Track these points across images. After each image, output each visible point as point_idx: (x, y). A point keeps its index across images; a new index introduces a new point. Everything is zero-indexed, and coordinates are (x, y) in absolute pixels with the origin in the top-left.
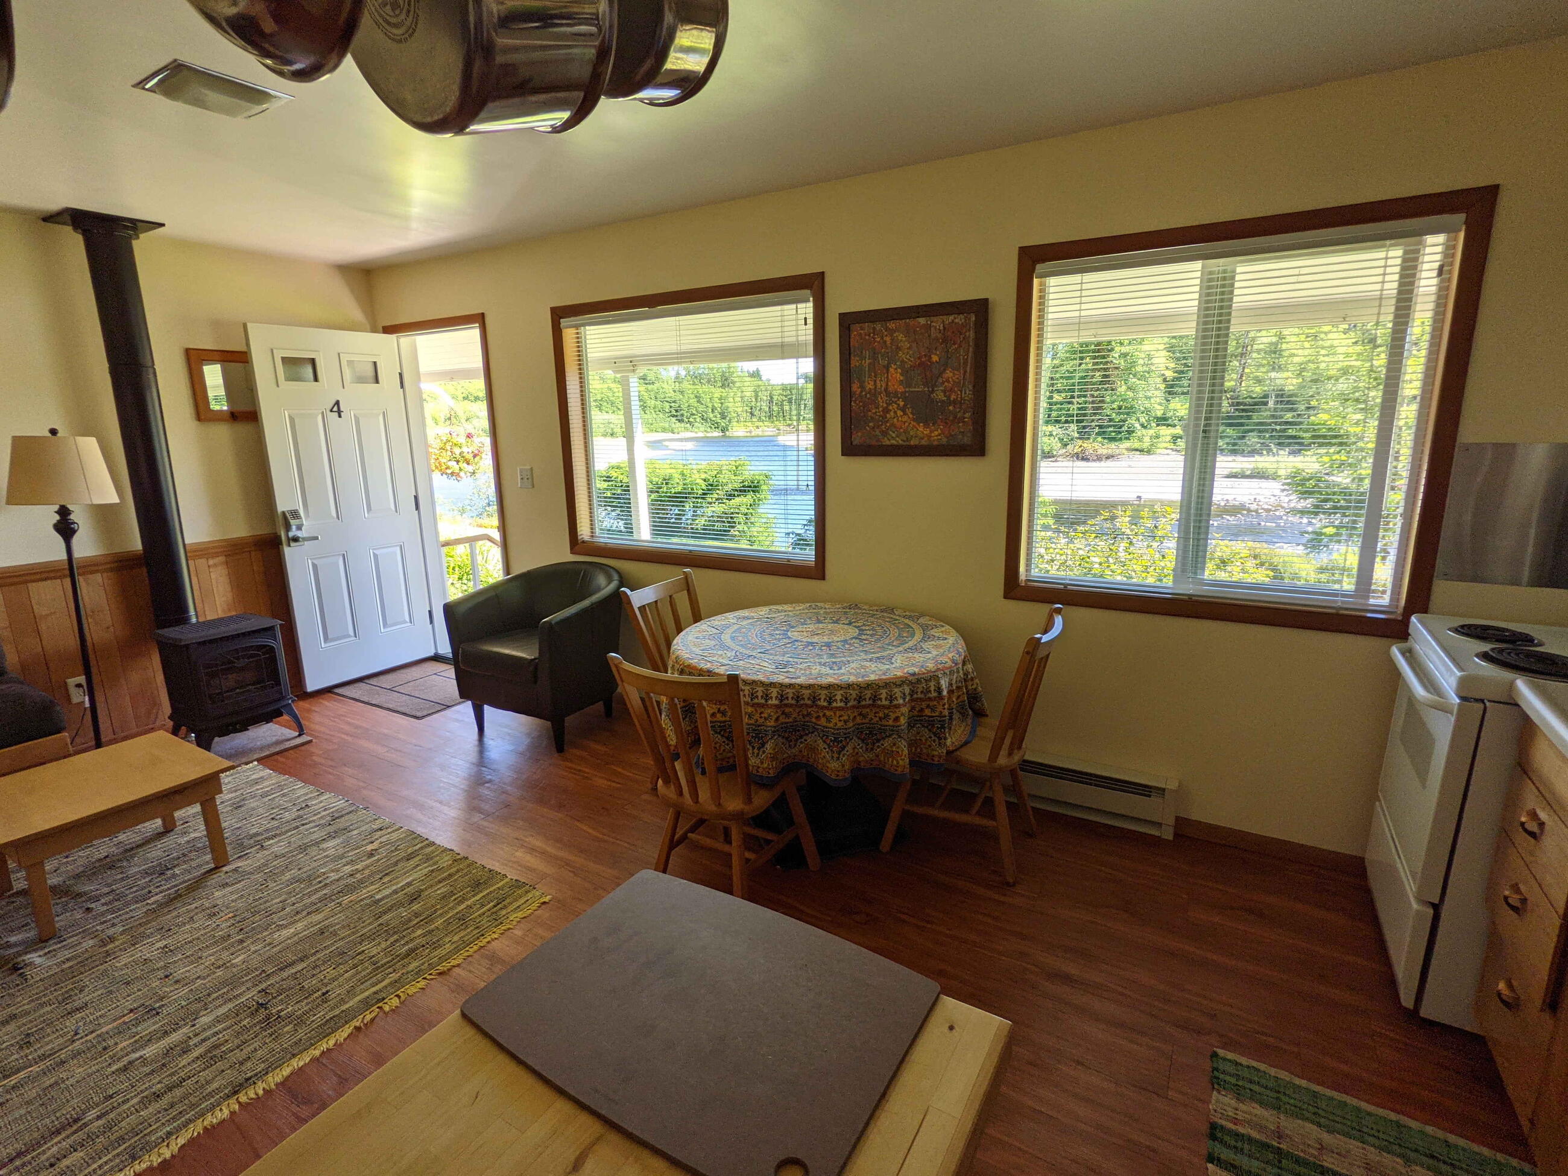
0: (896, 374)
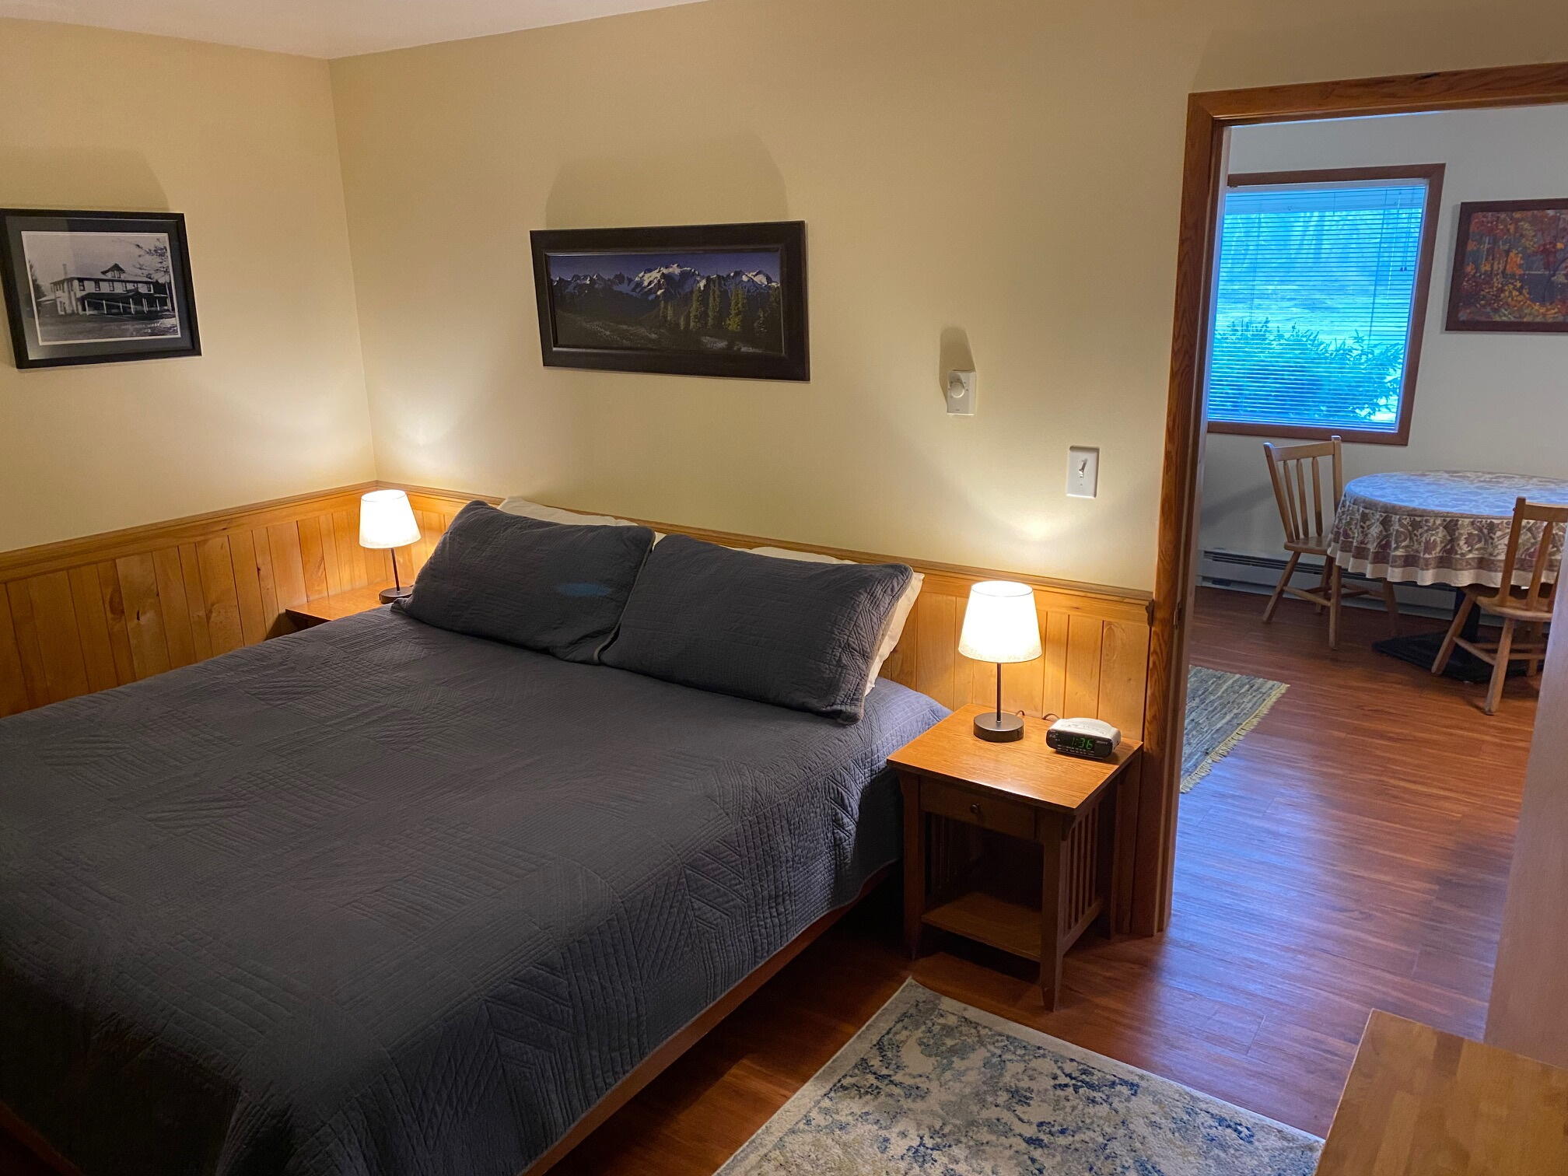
0: (1516, 258)
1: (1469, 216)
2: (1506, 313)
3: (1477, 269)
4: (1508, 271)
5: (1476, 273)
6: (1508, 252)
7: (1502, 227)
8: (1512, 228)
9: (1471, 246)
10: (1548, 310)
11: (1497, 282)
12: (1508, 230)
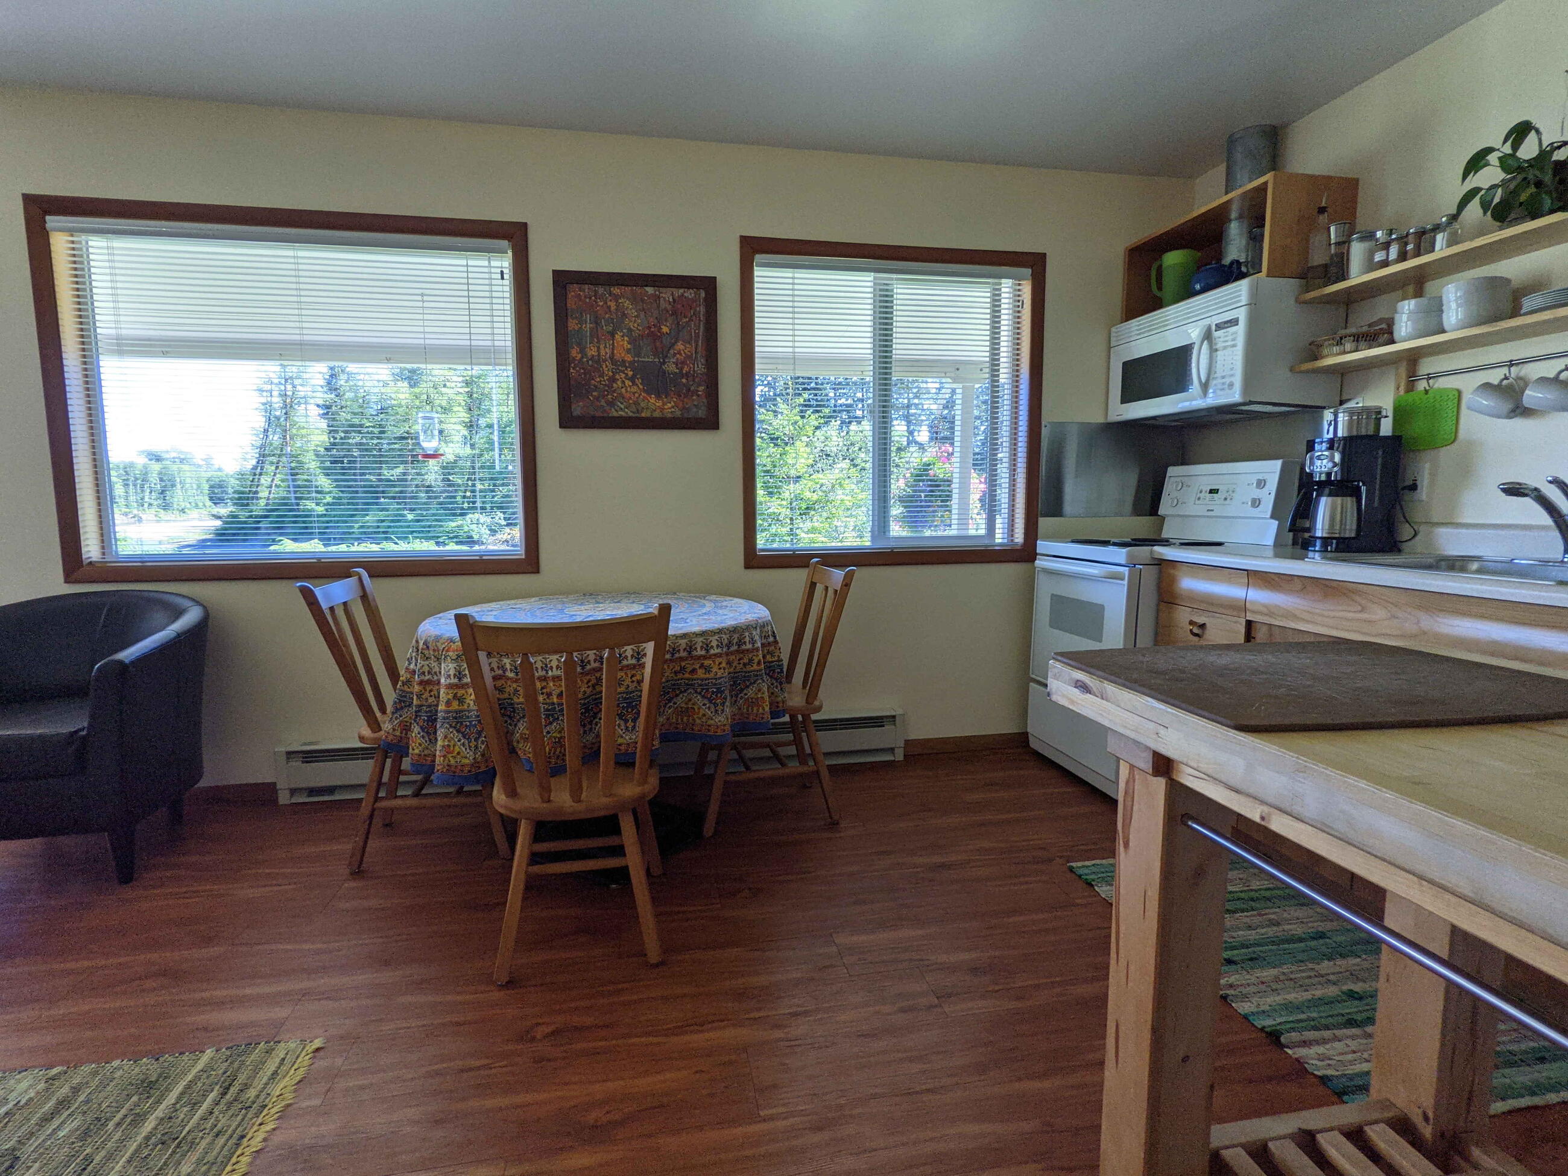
0: (622, 342)
1: (565, 287)
2: (622, 406)
3: (582, 351)
4: (617, 357)
5: (582, 357)
6: (612, 334)
7: (601, 304)
8: (612, 304)
9: (572, 324)
10: (664, 404)
11: (607, 369)
12: (609, 307)
